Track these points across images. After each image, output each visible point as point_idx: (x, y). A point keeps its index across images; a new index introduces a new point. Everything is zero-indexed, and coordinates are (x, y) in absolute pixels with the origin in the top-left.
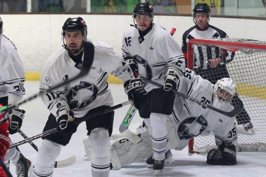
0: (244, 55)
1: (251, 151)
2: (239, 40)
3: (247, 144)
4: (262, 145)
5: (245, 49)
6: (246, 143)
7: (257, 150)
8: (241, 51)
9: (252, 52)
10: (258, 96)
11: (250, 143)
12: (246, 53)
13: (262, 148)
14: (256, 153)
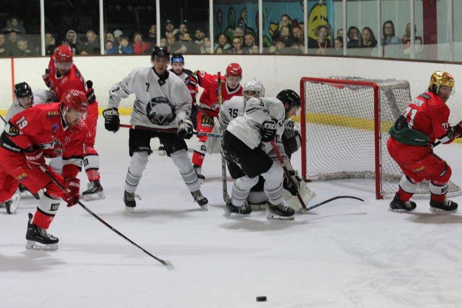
0: (351, 91)
1: (359, 178)
2: (346, 78)
3: (354, 172)
4: (369, 173)
5: (352, 86)
6: (354, 170)
7: (364, 177)
8: (348, 87)
9: (359, 89)
10: (364, 128)
11: (358, 171)
12: (352, 89)
13: (369, 176)
14: (363, 180)
